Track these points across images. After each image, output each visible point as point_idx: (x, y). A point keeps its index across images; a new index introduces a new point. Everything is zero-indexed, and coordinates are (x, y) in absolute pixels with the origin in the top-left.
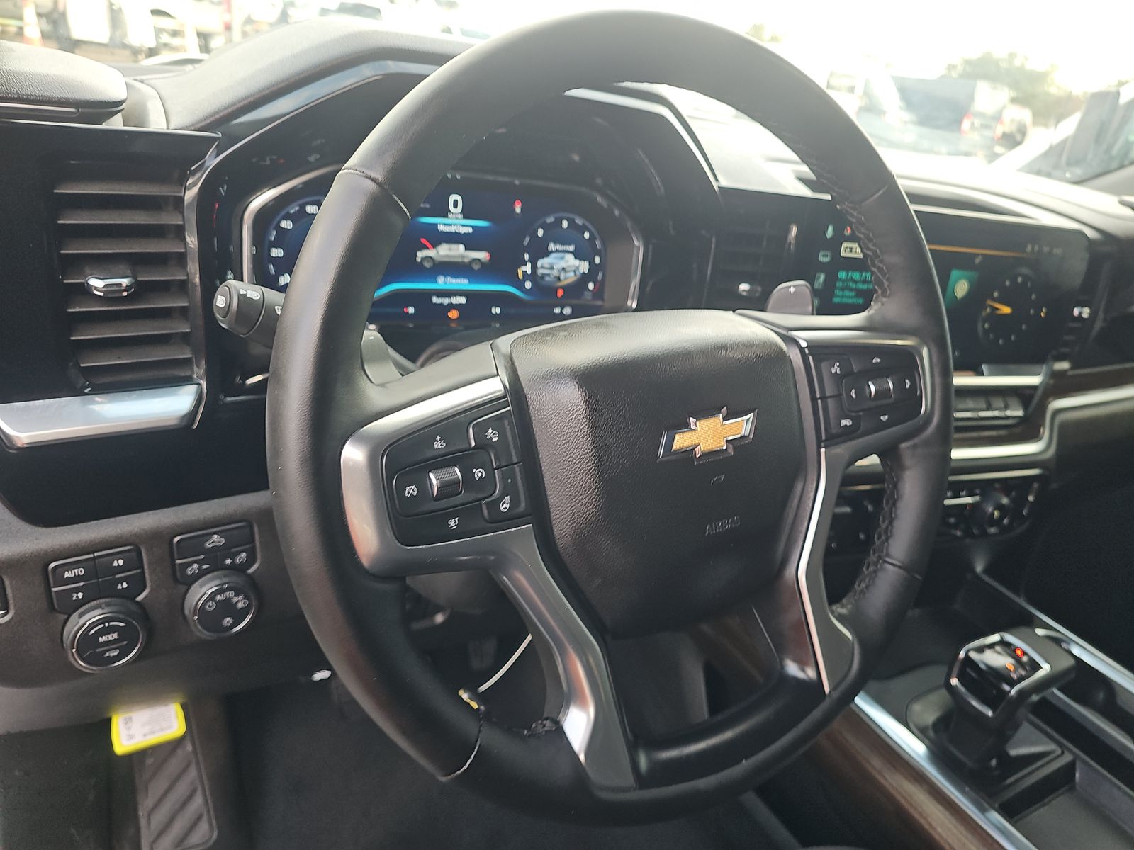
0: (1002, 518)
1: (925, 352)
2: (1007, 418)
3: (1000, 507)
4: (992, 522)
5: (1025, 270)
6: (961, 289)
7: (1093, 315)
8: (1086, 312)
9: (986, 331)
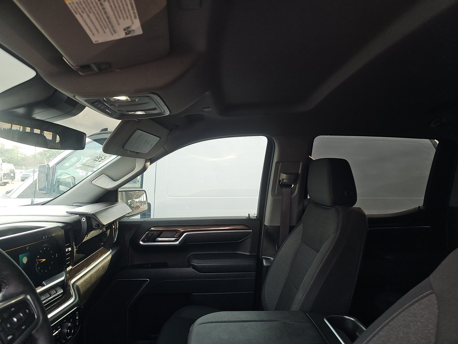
0: (70, 331)
1: (29, 297)
2: (58, 295)
3: (69, 328)
4: (68, 334)
5: (45, 245)
6: (25, 260)
7: (73, 249)
8: (70, 249)
9: (40, 270)
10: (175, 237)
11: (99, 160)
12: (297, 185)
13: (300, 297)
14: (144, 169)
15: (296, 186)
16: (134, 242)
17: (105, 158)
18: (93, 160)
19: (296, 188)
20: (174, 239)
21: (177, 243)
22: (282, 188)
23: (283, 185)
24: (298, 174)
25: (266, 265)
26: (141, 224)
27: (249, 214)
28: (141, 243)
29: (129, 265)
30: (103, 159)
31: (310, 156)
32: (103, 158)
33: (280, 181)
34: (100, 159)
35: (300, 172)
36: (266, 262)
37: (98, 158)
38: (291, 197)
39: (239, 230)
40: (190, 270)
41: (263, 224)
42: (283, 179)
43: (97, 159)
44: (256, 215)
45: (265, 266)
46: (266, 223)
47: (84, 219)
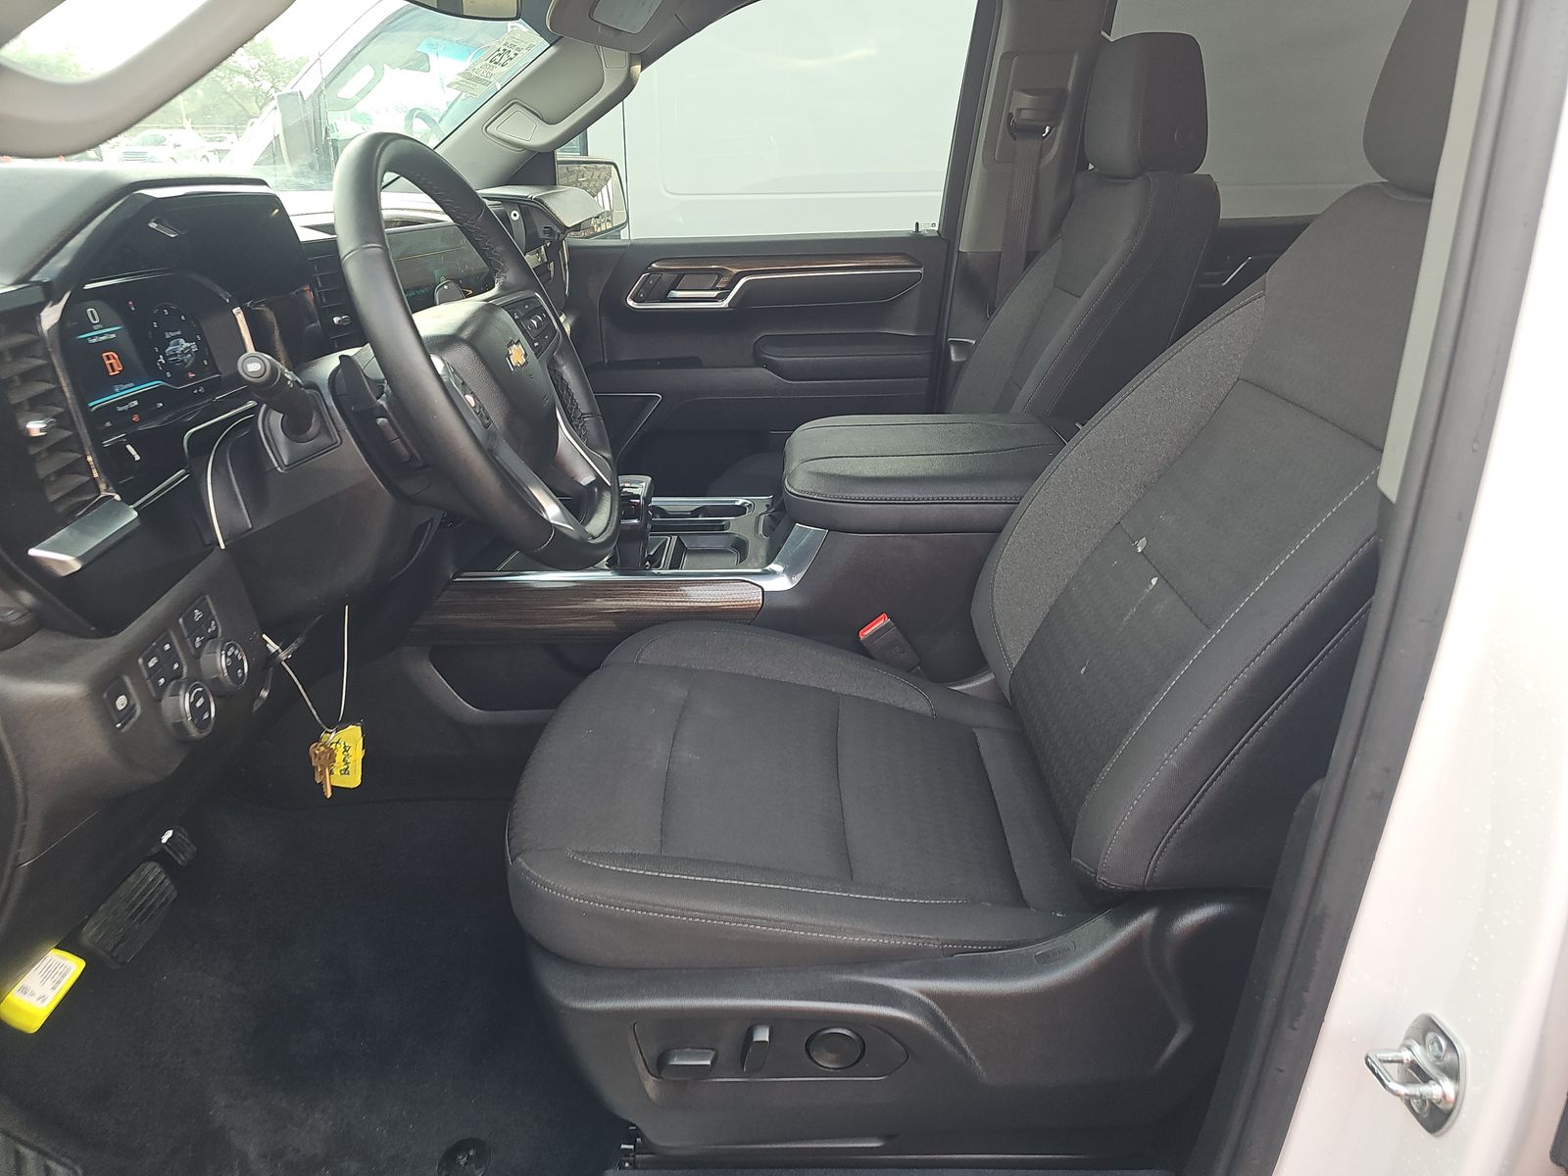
10: (718, 289)
11: (502, 62)
12: (1060, 129)
13: (1029, 389)
14: (628, 86)
15: (1056, 132)
16: (612, 303)
17: (516, 54)
18: (488, 62)
19: (1055, 136)
20: (714, 294)
21: (725, 304)
22: (1015, 140)
23: (1019, 130)
24: (1064, 91)
25: (958, 360)
26: (624, 254)
27: (917, 224)
28: (631, 303)
29: (606, 361)
30: (511, 59)
31: (1103, 33)
32: (512, 55)
33: (1010, 116)
34: (505, 58)
35: (1070, 87)
36: (956, 352)
37: (500, 55)
38: (1039, 164)
39: (890, 268)
40: (761, 374)
41: (956, 250)
42: (1020, 110)
43: (498, 58)
44: (936, 228)
45: (956, 362)
46: (964, 245)
47: (515, 215)
